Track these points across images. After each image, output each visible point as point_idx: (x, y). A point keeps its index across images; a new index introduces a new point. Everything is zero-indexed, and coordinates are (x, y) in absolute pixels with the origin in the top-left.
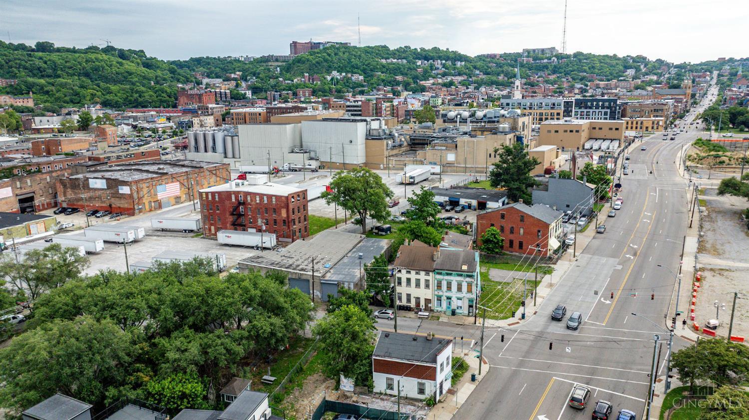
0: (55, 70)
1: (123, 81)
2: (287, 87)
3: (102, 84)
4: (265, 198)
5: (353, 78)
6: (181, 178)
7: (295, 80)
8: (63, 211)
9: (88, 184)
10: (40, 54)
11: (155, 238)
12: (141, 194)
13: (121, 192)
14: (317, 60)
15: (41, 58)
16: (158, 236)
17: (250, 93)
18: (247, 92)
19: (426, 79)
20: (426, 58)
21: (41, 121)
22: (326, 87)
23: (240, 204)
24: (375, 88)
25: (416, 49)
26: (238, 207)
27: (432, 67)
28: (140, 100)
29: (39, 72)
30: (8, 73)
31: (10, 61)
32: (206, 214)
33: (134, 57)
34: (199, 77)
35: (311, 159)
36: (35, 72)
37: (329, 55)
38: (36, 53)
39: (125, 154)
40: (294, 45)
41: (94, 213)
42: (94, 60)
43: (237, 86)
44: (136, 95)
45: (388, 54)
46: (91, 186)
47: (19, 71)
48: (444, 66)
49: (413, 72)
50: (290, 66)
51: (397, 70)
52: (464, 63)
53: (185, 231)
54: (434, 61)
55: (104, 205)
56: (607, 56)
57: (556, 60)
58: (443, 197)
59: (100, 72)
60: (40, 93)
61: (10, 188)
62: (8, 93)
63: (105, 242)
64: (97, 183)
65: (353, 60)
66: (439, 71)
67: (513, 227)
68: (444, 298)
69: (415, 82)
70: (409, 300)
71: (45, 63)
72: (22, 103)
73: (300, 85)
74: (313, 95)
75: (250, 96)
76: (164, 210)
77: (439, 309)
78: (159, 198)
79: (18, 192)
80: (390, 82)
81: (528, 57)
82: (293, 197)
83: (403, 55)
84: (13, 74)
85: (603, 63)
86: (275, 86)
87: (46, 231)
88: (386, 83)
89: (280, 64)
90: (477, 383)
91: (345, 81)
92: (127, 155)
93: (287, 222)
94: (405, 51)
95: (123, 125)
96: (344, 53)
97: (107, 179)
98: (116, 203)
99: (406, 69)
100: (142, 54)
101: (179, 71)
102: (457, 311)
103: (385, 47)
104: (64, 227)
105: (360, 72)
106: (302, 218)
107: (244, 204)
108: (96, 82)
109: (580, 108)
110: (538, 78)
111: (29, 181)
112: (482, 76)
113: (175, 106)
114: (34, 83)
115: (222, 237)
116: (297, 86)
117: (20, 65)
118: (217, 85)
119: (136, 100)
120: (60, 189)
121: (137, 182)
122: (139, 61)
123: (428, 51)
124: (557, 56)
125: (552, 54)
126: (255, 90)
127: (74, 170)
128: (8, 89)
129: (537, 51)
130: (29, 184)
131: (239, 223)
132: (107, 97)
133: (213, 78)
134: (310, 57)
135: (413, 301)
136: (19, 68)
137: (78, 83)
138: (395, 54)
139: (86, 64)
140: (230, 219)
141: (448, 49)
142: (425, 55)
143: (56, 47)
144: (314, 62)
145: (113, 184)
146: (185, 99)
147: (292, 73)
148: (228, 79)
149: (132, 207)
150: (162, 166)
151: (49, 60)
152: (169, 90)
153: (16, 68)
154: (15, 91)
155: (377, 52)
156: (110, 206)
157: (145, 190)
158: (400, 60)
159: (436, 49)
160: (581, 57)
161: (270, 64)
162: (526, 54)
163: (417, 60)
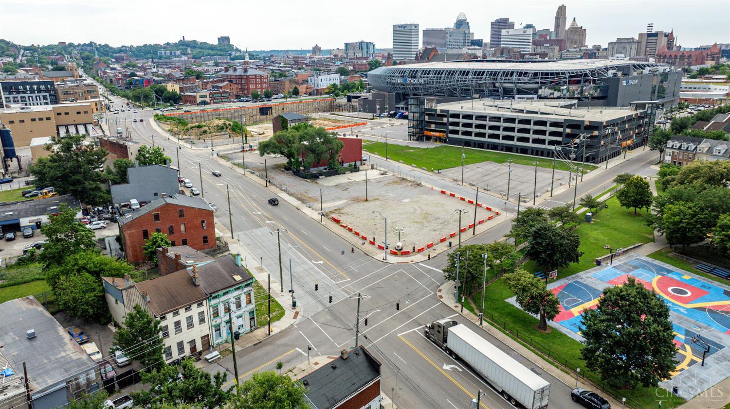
67: (171, 227)
68: (223, 325)
70: (181, 350)
77: (220, 341)
102: (240, 332)
109: (10, 93)
135: (187, 349)
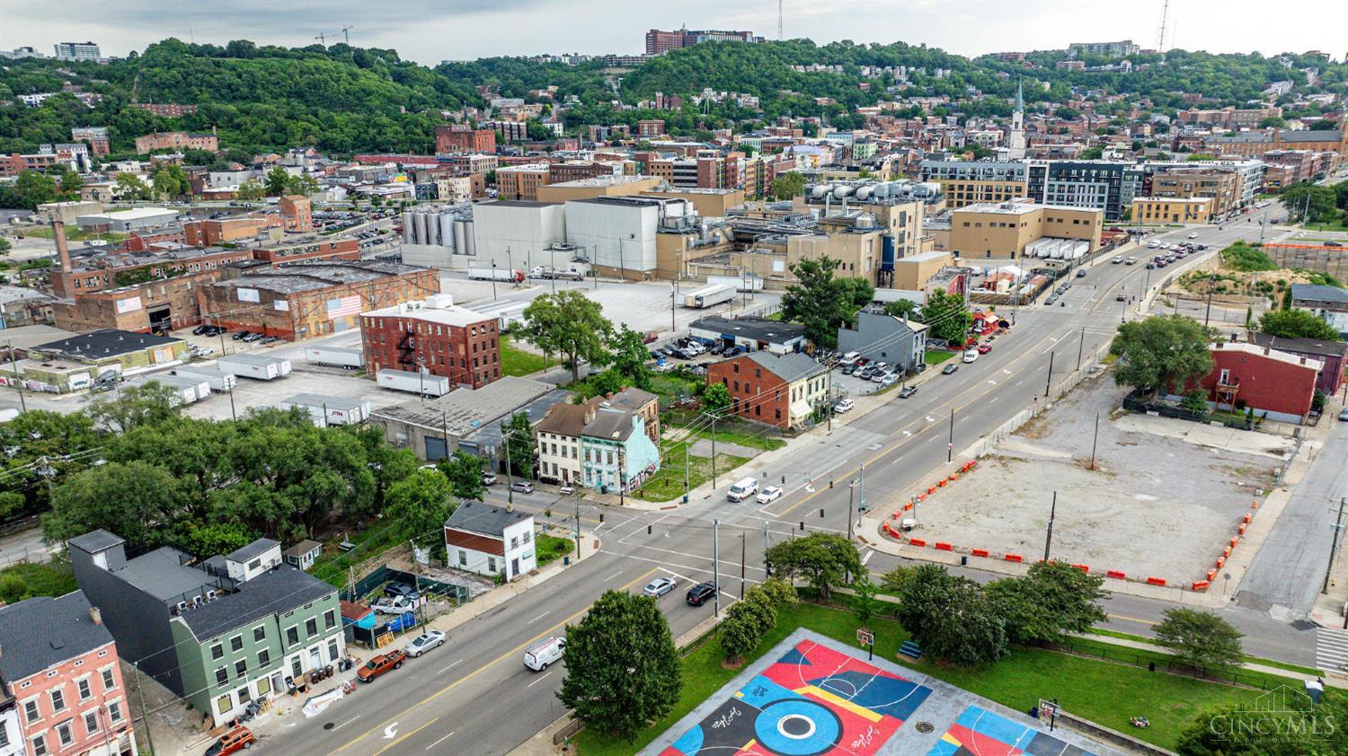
0: (252, 87)
1: (357, 105)
2: (622, 116)
3: (321, 111)
4: (439, 328)
5: (740, 100)
6: (364, 290)
7: (640, 104)
8: (205, 331)
9: (237, 295)
10: (233, 61)
11: (306, 374)
12: (304, 312)
13: (277, 308)
14: (681, 67)
15: (233, 69)
16: (311, 372)
17: (561, 127)
18: (556, 125)
19: (873, 103)
20: (880, 63)
21: (219, 179)
22: (690, 118)
23: (409, 334)
24: (775, 119)
25: (863, 46)
26: (406, 338)
27: (887, 80)
28: (379, 139)
29: (232, 93)
30: (185, 94)
31: (189, 75)
32: (370, 346)
33: (379, 63)
34: (487, 96)
35: (579, 260)
36: (224, 91)
37: (703, 58)
38: (227, 60)
39: (306, 246)
40: (653, 38)
41: (244, 335)
42: (314, 70)
43: (545, 112)
44: (373, 131)
45: (810, 55)
46: (240, 298)
47: (201, 91)
48: (911, 77)
49: (852, 90)
50: (639, 77)
51: (824, 86)
52: (949, 71)
53: (347, 366)
54: (893, 68)
55: (256, 325)
56: (1238, 57)
57: (1129, 65)
58: (714, 333)
59: (321, 91)
60: (228, 127)
61: (138, 298)
62: (183, 128)
63: (239, 377)
64: (249, 295)
65: (744, 67)
66: (900, 88)
67: (748, 385)
68: (593, 471)
69: (852, 109)
70: (556, 472)
71: (240, 76)
72: (200, 145)
73: (644, 113)
74: (665, 133)
75: (561, 132)
76: (336, 334)
77: (590, 485)
78: (330, 317)
79: (149, 303)
80: (804, 109)
81: (1076, 59)
82: (474, 329)
83: (838, 57)
84: (192, 96)
85: (1222, 70)
86: (604, 114)
87: (175, 359)
88: (796, 110)
89: (623, 71)
90: (569, 566)
91: (725, 106)
92: (309, 248)
93: (466, 363)
94: (842, 50)
95: (337, 187)
96: (730, 55)
97: (260, 290)
98: (273, 323)
99: (839, 84)
100: (393, 56)
101: (453, 85)
102: (610, 488)
103: (807, 42)
104: (199, 353)
105: (754, 90)
106: (490, 357)
107: (413, 335)
108: (314, 108)
109: (1058, 179)
110: (1086, 100)
111: (163, 288)
112: (980, 98)
113: (432, 151)
114: (220, 111)
115: (383, 378)
116: (641, 115)
117: (203, 80)
118: (512, 110)
119: (373, 139)
120: (203, 300)
121: (297, 295)
122: (386, 70)
123: (883, 48)
124: (1132, 59)
125: (1124, 54)
126: (571, 121)
127: (226, 273)
128: (183, 122)
129: (1095, 48)
130: (164, 293)
131: (407, 362)
132: (328, 134)
133: (508, 97)
134: (670, 63)
135: (560, 473)
136: (201, 85)
137: (284, 111)
138: (823, 55)
139: (301, 77)
140: (398, 354)
141: (923, 45)
142: (879, 58)
143: (257, 46)
144: (675, 71)
145: (268, 296)
146: (447, 139)
147: (638, 90)
148: (531, 101)
149: (291, 329)
150: (339, 271)
151: (246, 72)
152: (426, 123)
153: (196, 85)
154: (192, 124)
155: (792, 51)
156: (264, 326)
157: (310, 307)
158: (831, 67)
159: (900, 46)
160: (1180, 60)
161: (607, 71)
162: (1074, 53)
163: (862, 67)
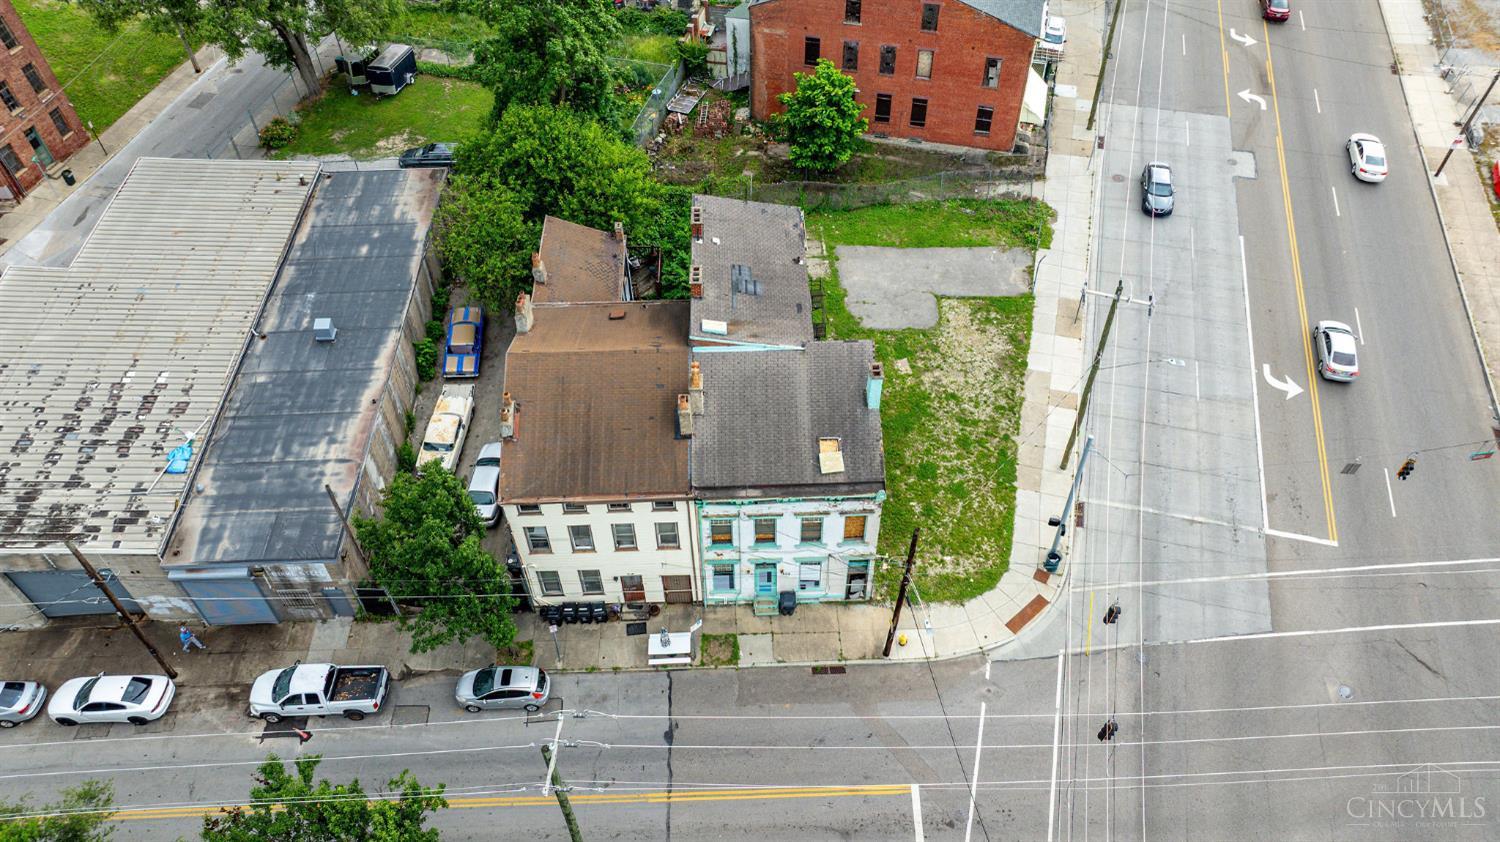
67: (891, 51)
70: (594, 587)
77: (728, 597)
135: (613, 588)
